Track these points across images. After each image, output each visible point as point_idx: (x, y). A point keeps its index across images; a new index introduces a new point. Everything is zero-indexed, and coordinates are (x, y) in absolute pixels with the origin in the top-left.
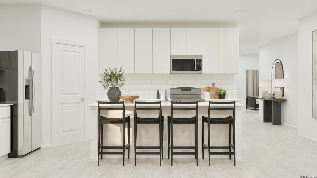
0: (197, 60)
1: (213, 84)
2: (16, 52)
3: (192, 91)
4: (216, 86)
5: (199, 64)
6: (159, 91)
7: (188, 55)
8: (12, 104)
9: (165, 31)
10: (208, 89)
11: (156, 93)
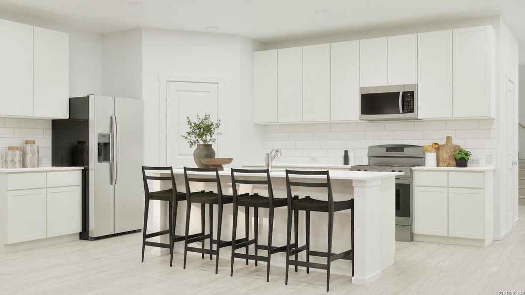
0: (405, 94)
1: (449, 138)
2: (86, 99)
3: (407, 151)
4: (455, 142)
5: (410, 101)
6: (347, 151)
7: (388, 85)
8: (83, 168)
9: (350, 46)
10: (437, 148)
11: (343, 154)
